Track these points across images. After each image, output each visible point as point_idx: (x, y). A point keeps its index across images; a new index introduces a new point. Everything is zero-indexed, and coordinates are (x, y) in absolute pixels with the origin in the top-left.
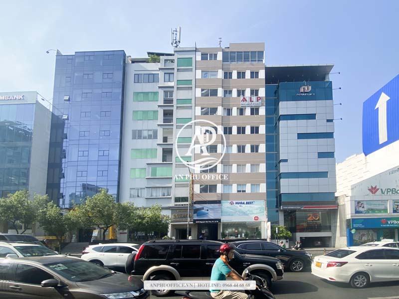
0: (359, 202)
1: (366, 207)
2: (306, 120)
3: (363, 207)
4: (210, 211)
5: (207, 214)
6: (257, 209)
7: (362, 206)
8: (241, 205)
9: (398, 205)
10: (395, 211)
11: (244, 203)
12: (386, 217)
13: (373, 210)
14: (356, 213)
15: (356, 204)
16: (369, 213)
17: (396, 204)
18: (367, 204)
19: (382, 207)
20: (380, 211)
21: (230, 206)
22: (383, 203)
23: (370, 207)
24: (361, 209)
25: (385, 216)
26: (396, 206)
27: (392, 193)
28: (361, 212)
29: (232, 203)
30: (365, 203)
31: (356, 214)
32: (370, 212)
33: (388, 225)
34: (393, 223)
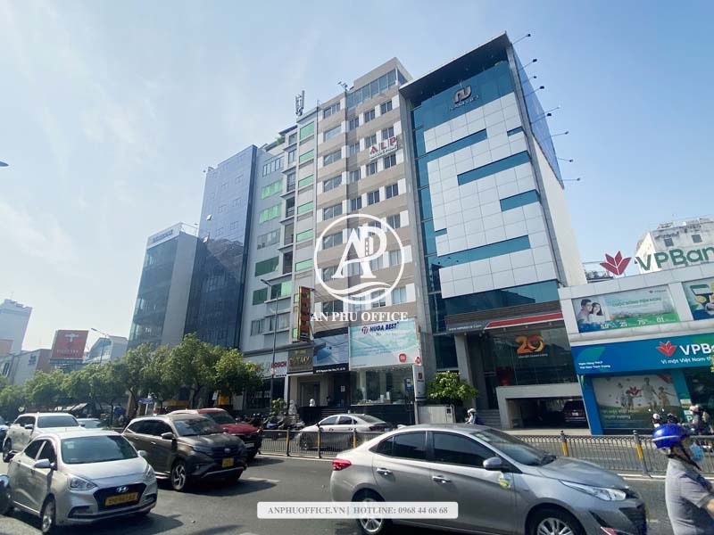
0: (585, 301)
1: (608, 311)
2: (469, 147)
3: (600, 313)
4: (334, 349)
5: (330, 354)
6: (404, 338)
7: (597, 310)
8: (379, 332)
9: (706, 296)
10: (699, 315)
11: (382, 329)
12: (671, 335)
13: (630, 319)
14: (581, 331)
15: (580, 307)
16: (619, 326)
17: (698, 291)
18: (608, 303)
19: (657, 307)
20: (651, 318)
21: (363, 335)
22: (654, 295)
23: (618, 310)
24: (594, 319)
25: (671, 331)
26: (703, 299)
27: (675, 263)
28: (598, 328)
29: (364, 331)
30: (601, 301)
31: (584, 334)
32: (623, 323)
33: (686, 360)
34: (700, 353)
